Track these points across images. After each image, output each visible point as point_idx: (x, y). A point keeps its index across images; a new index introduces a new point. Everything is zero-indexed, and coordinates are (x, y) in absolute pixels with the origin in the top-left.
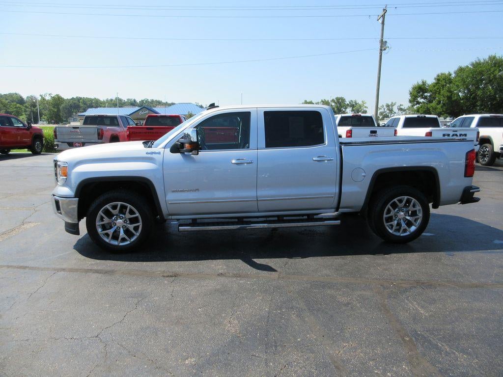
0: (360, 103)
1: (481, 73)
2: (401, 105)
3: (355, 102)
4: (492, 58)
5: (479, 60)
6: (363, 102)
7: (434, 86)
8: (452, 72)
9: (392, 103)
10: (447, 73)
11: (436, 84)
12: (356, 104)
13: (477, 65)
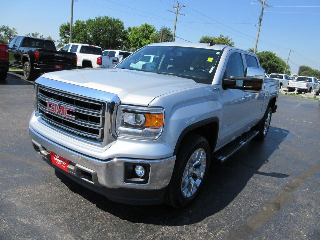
0: (11, 29)
1: (101, 25)
2: (42, 36)
3: (7, 28)
4: (107, 18)
5: (100, 17)
6: (13, 28)
7: (76, 28)
8: (85, 21)
9: (36, 33)
10: (82, 21)
11: (77, 27)
12: (8, 29)
13: (98, 20)
